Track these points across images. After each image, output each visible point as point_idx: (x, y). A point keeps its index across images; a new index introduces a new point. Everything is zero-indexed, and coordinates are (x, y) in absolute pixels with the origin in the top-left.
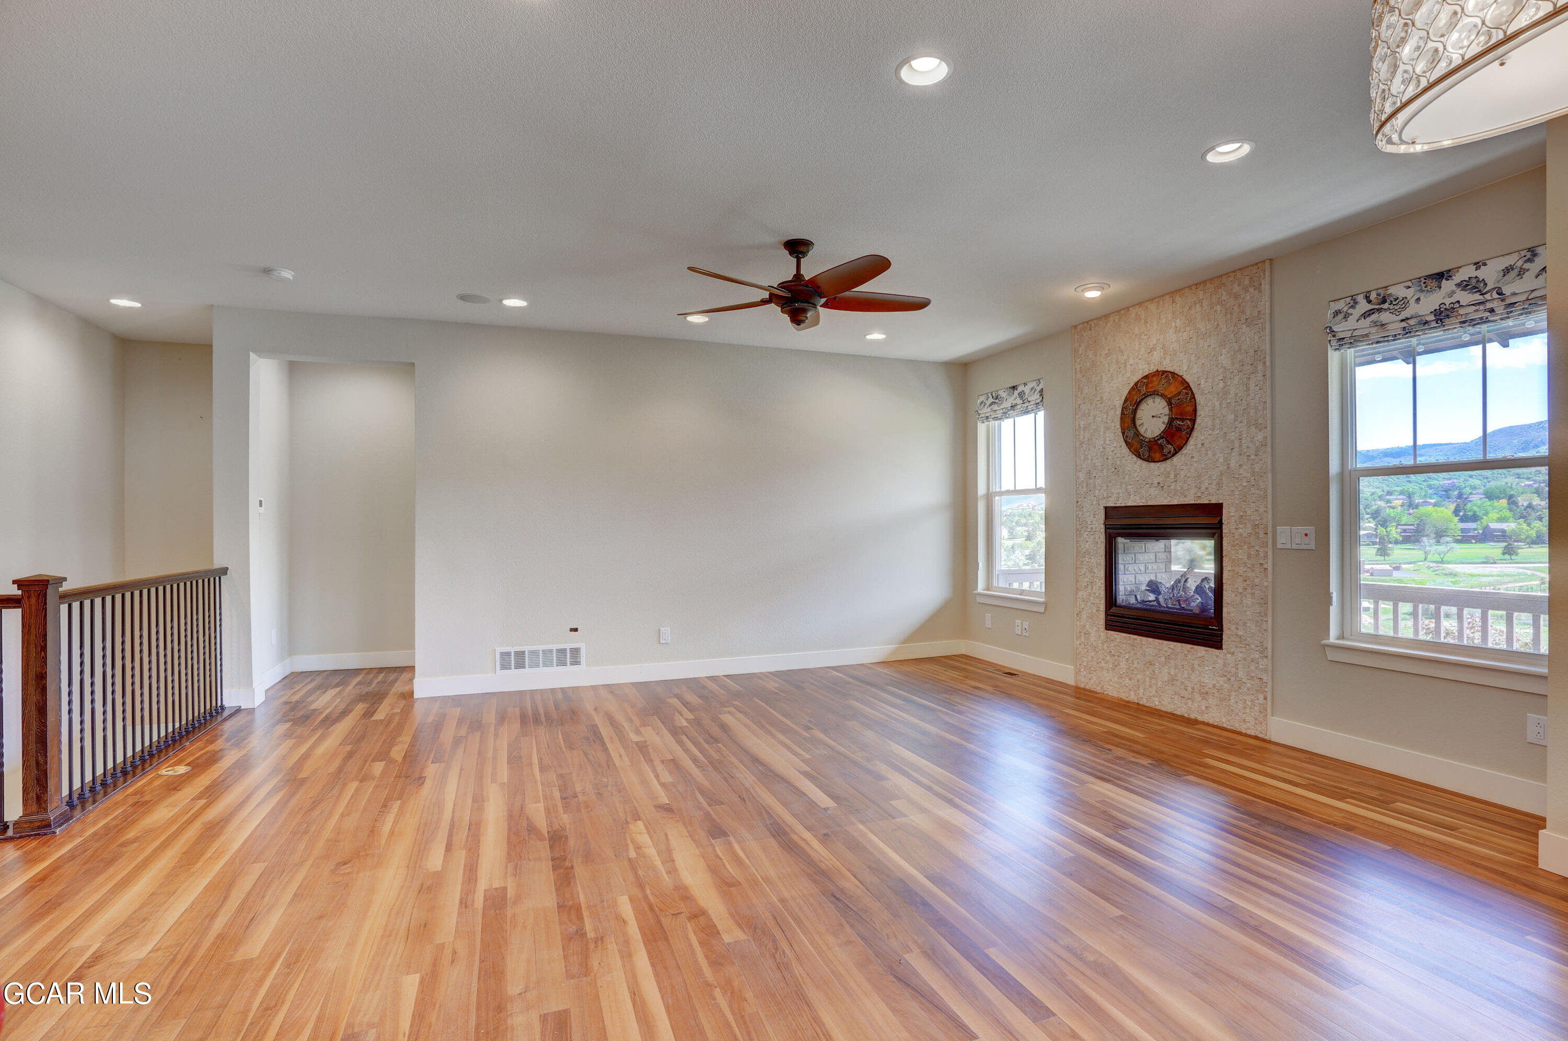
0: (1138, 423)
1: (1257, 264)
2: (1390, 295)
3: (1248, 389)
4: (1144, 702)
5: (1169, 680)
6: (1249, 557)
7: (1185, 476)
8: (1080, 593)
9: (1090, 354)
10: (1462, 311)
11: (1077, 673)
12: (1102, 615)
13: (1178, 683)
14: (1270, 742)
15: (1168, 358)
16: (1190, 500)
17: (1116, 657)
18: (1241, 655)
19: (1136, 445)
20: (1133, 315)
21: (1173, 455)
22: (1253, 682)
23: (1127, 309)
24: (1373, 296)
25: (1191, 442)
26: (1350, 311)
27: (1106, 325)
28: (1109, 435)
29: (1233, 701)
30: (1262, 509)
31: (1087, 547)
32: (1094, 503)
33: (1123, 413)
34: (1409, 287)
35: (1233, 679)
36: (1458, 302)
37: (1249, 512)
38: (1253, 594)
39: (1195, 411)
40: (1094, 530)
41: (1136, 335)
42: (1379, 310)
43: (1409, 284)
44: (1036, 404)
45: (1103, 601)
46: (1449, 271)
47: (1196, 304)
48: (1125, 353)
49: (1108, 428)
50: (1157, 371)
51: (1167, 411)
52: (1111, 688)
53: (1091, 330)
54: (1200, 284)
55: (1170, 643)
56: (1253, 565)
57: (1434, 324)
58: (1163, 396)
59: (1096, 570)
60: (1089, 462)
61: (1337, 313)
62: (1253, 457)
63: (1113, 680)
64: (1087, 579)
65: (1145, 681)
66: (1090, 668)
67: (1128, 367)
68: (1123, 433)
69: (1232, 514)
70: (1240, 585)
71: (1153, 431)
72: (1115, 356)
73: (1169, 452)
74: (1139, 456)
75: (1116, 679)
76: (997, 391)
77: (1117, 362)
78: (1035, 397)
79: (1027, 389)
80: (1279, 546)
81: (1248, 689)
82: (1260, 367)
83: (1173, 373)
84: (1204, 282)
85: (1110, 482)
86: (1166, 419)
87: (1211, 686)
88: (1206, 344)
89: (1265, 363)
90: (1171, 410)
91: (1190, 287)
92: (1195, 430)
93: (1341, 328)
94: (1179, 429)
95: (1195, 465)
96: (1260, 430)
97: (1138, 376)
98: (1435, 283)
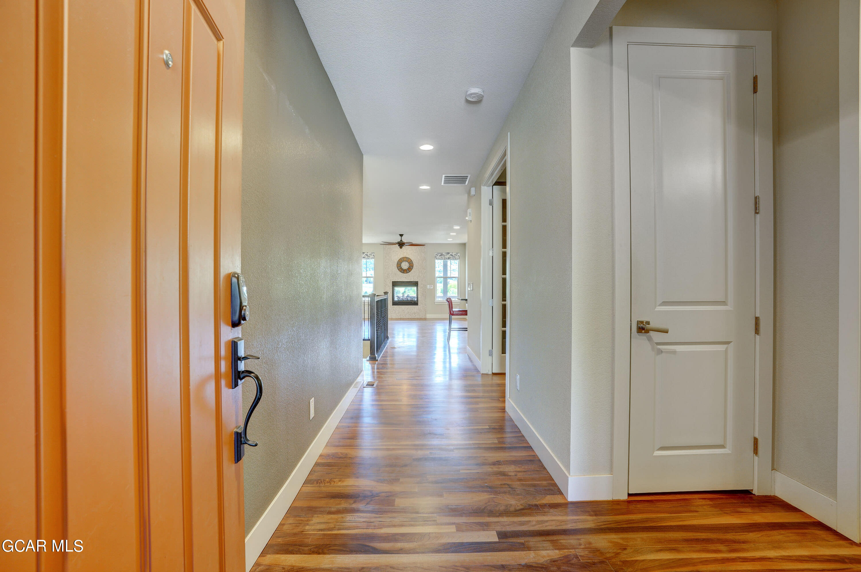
0: (402, 266)
2: (443, 254)
3: (423, 263)
4: (402, 318)
5: (407, 313)
6: (423, 290)
7: (411, 276)
9: (389, 251)
12: (391, 303)
13: (409, 313)
14: (427, 318)
15: (407, 256)
16: (412, 280)
17: (395, 311)
18: (422, 306)
19: (400, 270)
21: (409, 272)
22: (424, 310)
24: (441, 253)
25: (412, 270)
26: (438, 255)
28: (393, 267)
29: (420, 313)
30: (425, 282)
31: (387, 289)
32: (389, 280)
33: (397, 264)
34: (445, 254)
35: (420, 310)
36: (449, 256)
37: (423, 283)
38: (423, 296)
39: (413, 265)
40: (389, 285)
42: (441, 256)
44: (372, 258)
45: (391, 300)
46: (449, 253)
48: (398, 252)
50: (405, 257)
51: (408, 264)
52: (394, 317)
55: (407, 306)
58: (406, 262)
60: (388, 272)
62: (423, 274)
63: (394, 315)
65: (402, 314)
67: (399, 255)
68: (397, 267)
69: (420, 283)
70: (421, 294)
71: (404, 268)
72: (395, 252)
73: (407, 272)
74: (400, 272)
77: (395, 254)
78: (372, 256)
79: (368, 254)
80: (427, 288)
83: (409, 258)
85: (393, 276)
86: (408, 266)
87: (416, 312)
88: (416, 255)
89: (425, 260)
90: (409, 265)
92: (413, 268)
93: (437, 257)
94: (410, 268)
95: (413, 275)
96: (425, 270)
97: (401, 257)
98: (447, 254)
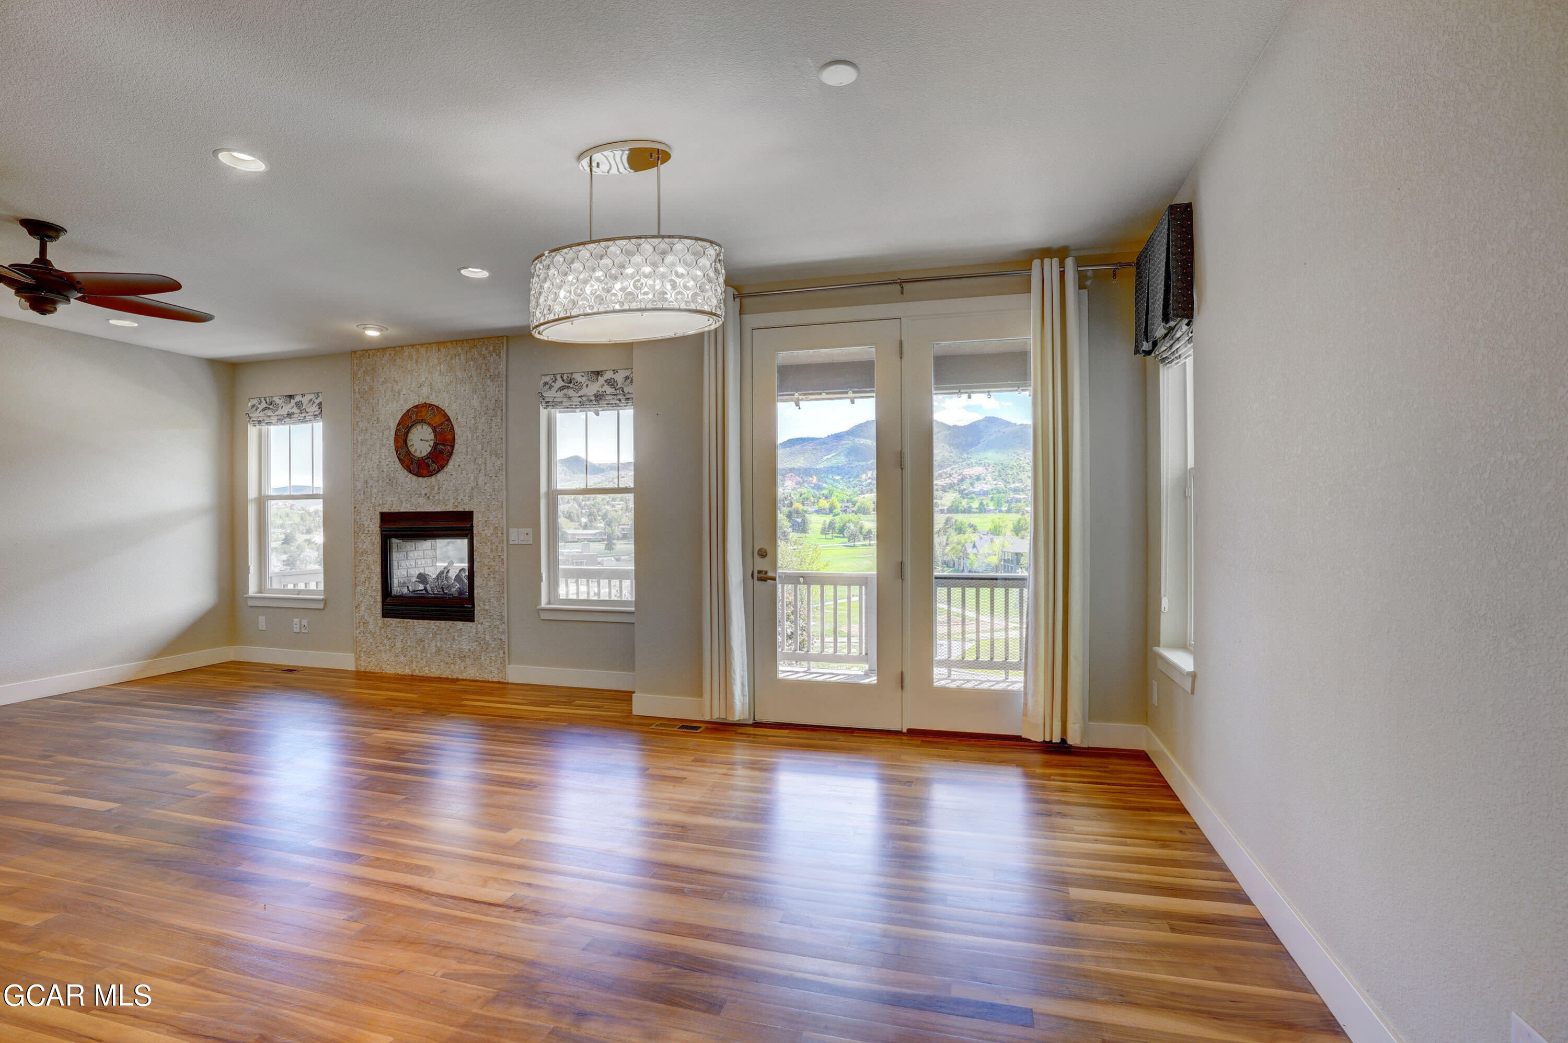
0: (409, 443)
1: (498, 337)
2: (574, 379)
3: (491, 427)
4: (417, 673)
5: (436, 652)
6: (491, 551)
7: (447, 489)
8: (359, 588)
9: (368, 378)
10: (607, 398)
11: (357, 659)
12: (379, 605)
13: (443, 653)
14: (508, 683)
15: (434, 396)
16: (450, 508)
17: (392, 640)
18: (488, 624)
19: (407, 461)
20: (407, 354)
21: (438, 472)
22: (496, 643)
23: (402, 347)
24: (565, 378)
25: (451, 463)
26: (553, 384)
27: (383, 357)
28: (385, 451)
29: (483, 659)
30: (499, 516)
31: (365, 547)
32: (371, 509)
33: (396, 434)
34: (583, 376)
35: (482, 642)
36: (605, 392)
37: (492, 518)
38: (494, 578)
39: (454, 439)
40: (370, 532)
41: (409, 371)
42: (568, 387)
43: (583, 374)
44: (315, 415)
45: (380, 593)
46: (602, 371)
47: (455, 356)
48: (399, 384)
49: (383, 445)
50: (425, 403)
51: (432, 436)
52: (388, 667)
53: (369, 358)
54: (459, 341)
55: (435, 622)
56: (494, 557)
57: (594, 403)
58: (429, 424)
59: (373, 567)
60: (366, 472)
61: (545, 384)
62: (494, 478)
63: (390, 659)
64: (365, 575)
65: (417, 655)
66: (369, 652)
67: (401, 396)
68: (397, 451)
69: (480, 519)
70: (485, 571)
71: (421, 452)
72: (390, 385)
73: (434, 470)
74: (410, 471)
75: (393, 658)
76: (272, 397)
77: (392, 390)
78: (314, 409)
79: (305, 400)
80: (511, 542)
81: (493, 648)
82: (499, 413)
83: (438, 407)
84: (462, 341)
85: (385, 491)
86: (432, 443)
87: (467, 651)
88: (463, 389)
89: (502, 410)
90: (435, 436)
91: (452, 342)
92: (454, 454)
93: (549, 394)
94: (441, 452)
95: (454, 481)
96: (499, 458)
97: (410, 405)
98: (595, 377)
